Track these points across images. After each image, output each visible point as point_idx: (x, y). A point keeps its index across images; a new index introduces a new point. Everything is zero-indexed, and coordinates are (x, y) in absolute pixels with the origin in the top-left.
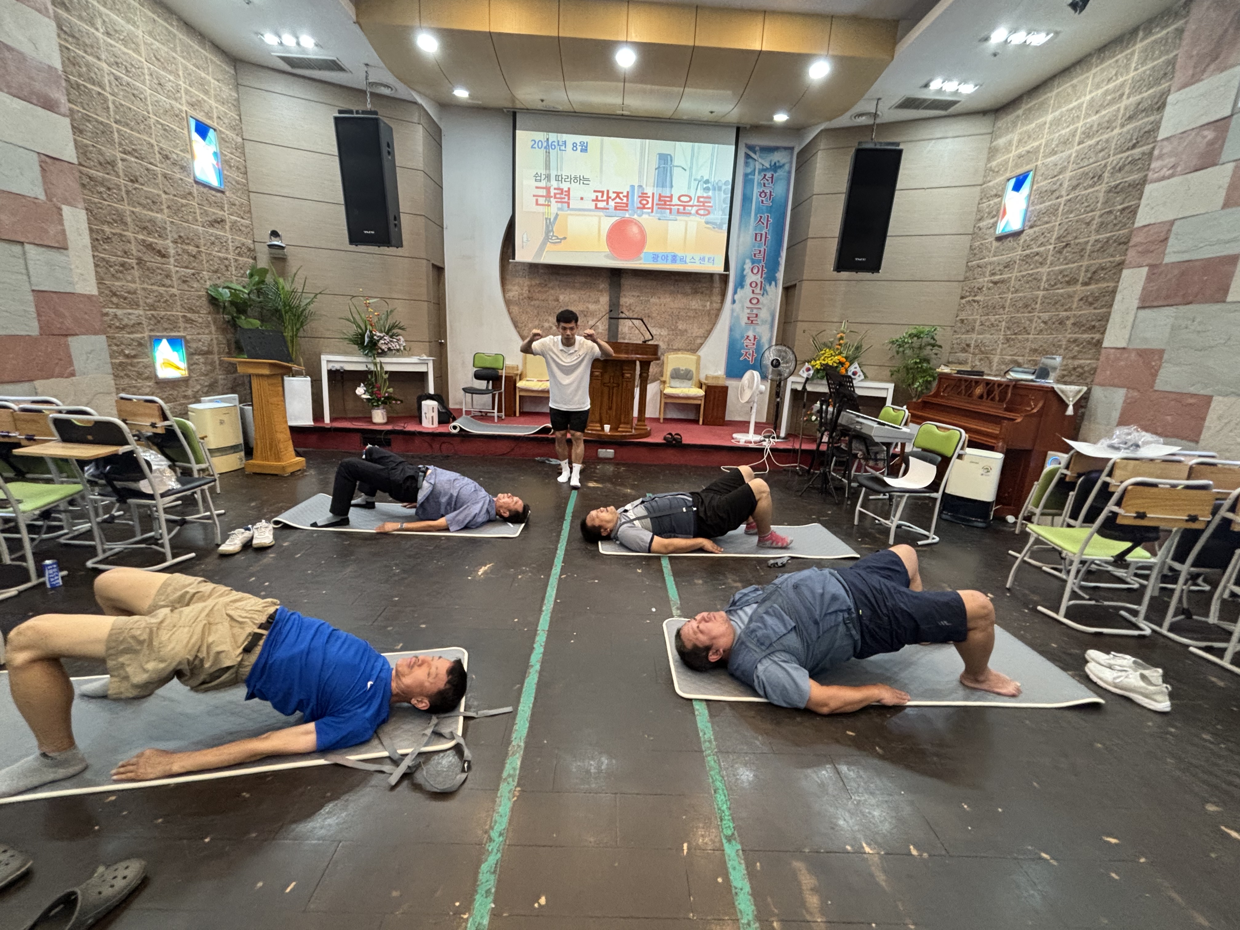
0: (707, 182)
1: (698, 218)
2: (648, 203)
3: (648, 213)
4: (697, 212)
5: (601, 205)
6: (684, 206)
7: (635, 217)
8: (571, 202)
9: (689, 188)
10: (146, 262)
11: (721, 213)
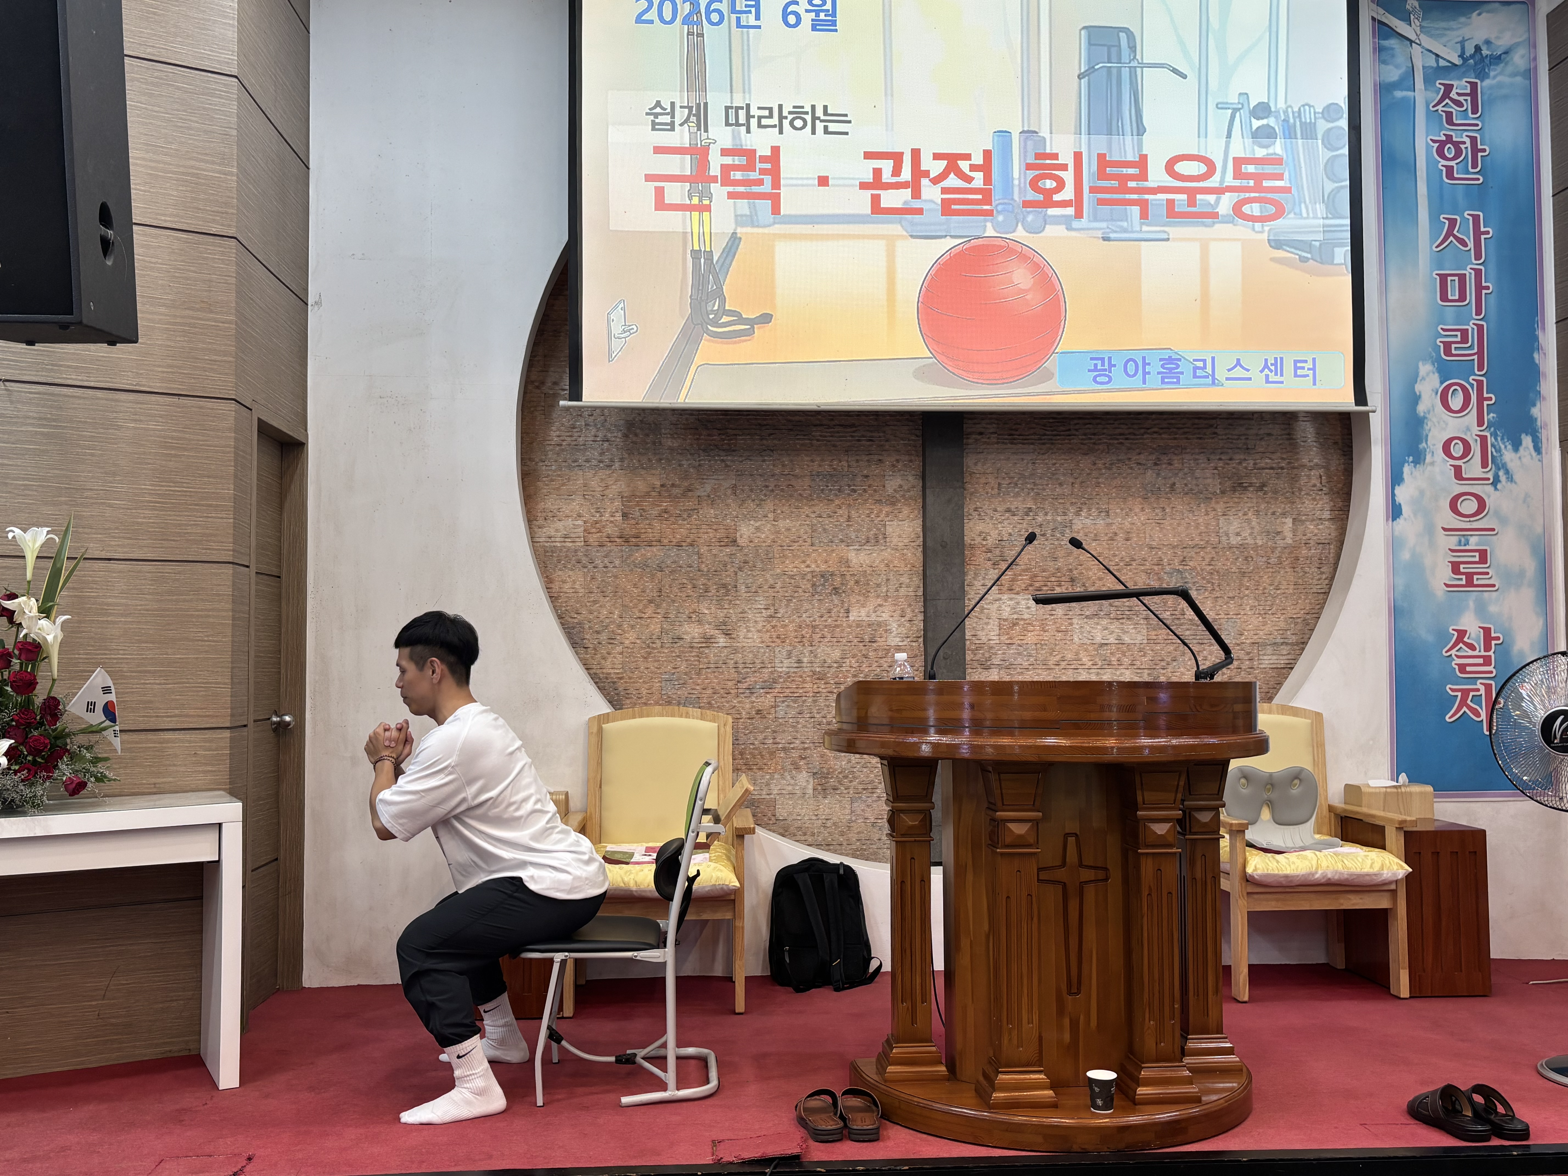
0: (1262, 110)
1: (1242, 230)
2: (1061, 185)
3: (1066, 221)
4: (1237, 209)
5: (891, 199)
6: (1192, 193)
7: (1020, 234)
8: (783, 191)
9: (1202, 131)
11: (1320, 209)
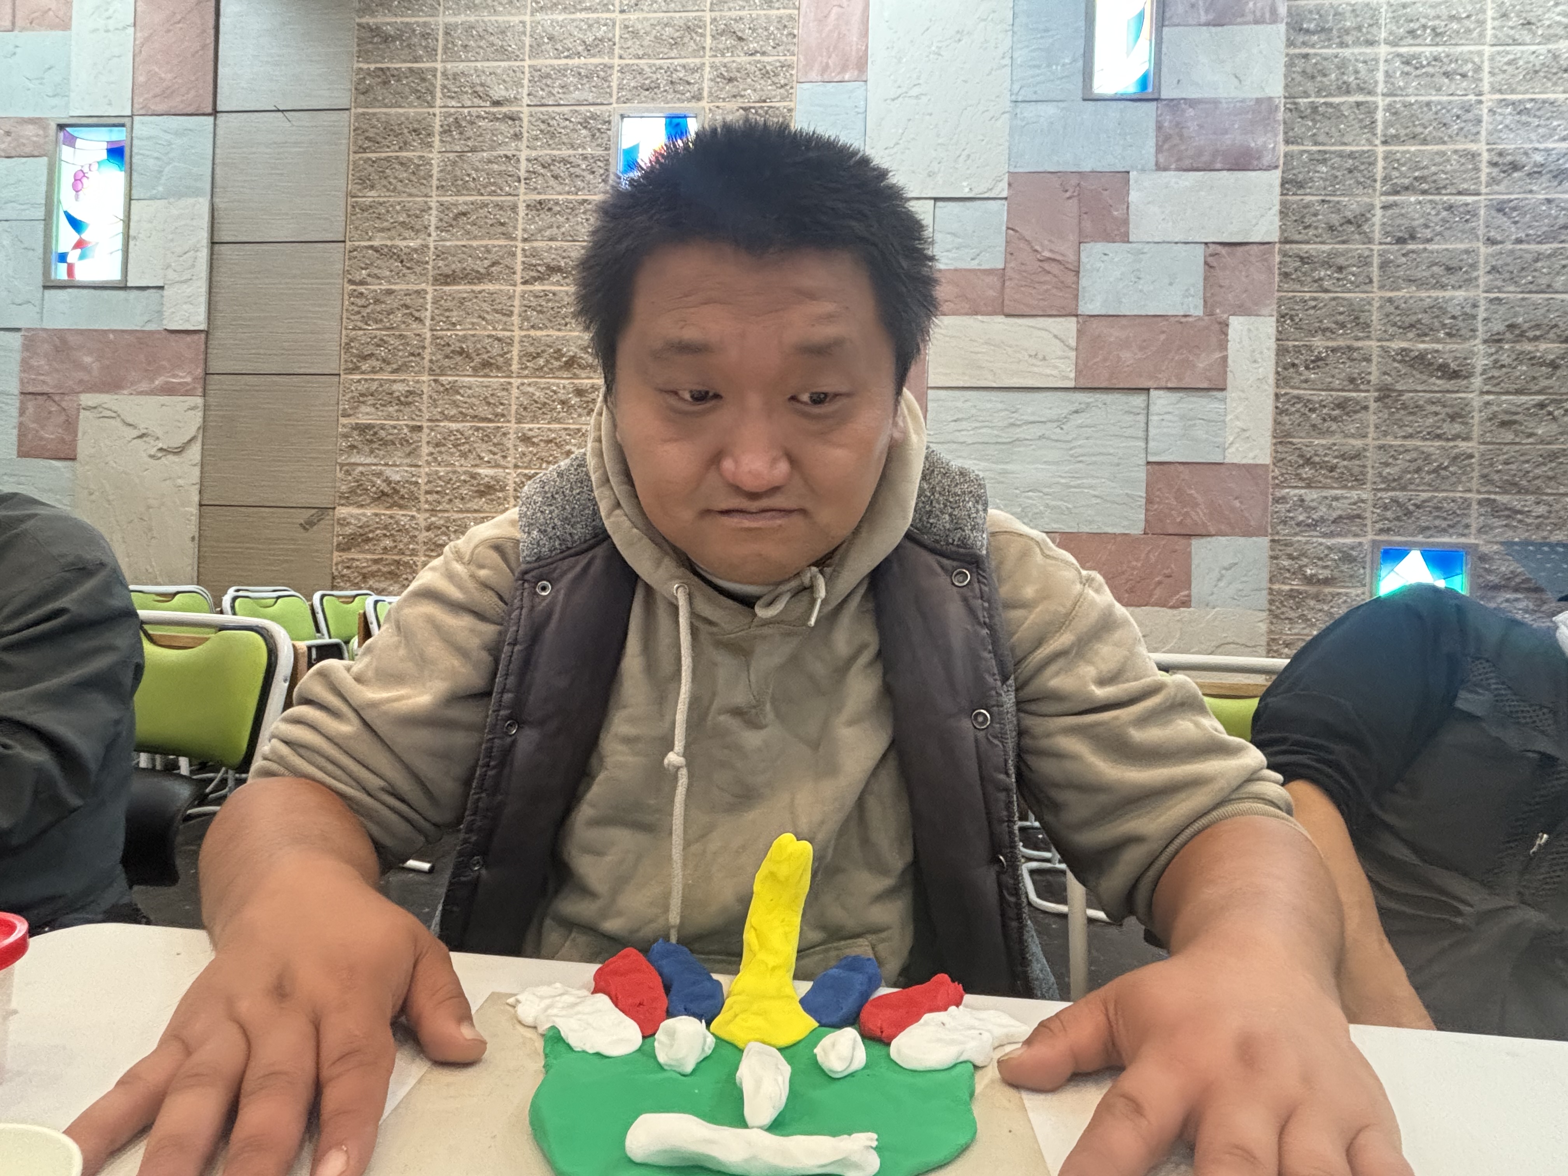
10: (1401, 393)
